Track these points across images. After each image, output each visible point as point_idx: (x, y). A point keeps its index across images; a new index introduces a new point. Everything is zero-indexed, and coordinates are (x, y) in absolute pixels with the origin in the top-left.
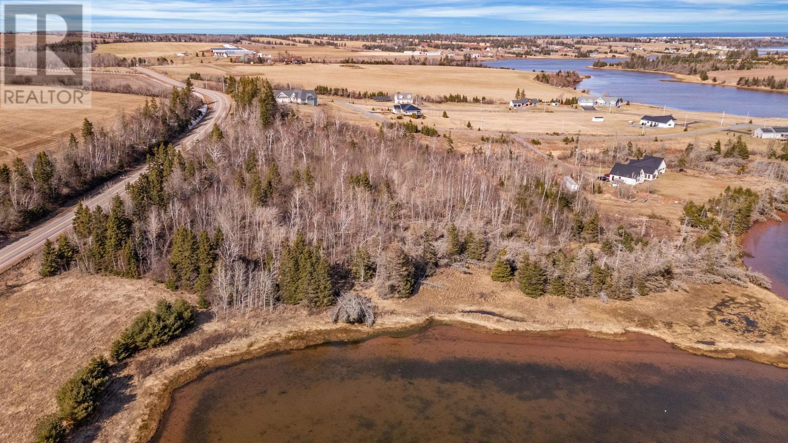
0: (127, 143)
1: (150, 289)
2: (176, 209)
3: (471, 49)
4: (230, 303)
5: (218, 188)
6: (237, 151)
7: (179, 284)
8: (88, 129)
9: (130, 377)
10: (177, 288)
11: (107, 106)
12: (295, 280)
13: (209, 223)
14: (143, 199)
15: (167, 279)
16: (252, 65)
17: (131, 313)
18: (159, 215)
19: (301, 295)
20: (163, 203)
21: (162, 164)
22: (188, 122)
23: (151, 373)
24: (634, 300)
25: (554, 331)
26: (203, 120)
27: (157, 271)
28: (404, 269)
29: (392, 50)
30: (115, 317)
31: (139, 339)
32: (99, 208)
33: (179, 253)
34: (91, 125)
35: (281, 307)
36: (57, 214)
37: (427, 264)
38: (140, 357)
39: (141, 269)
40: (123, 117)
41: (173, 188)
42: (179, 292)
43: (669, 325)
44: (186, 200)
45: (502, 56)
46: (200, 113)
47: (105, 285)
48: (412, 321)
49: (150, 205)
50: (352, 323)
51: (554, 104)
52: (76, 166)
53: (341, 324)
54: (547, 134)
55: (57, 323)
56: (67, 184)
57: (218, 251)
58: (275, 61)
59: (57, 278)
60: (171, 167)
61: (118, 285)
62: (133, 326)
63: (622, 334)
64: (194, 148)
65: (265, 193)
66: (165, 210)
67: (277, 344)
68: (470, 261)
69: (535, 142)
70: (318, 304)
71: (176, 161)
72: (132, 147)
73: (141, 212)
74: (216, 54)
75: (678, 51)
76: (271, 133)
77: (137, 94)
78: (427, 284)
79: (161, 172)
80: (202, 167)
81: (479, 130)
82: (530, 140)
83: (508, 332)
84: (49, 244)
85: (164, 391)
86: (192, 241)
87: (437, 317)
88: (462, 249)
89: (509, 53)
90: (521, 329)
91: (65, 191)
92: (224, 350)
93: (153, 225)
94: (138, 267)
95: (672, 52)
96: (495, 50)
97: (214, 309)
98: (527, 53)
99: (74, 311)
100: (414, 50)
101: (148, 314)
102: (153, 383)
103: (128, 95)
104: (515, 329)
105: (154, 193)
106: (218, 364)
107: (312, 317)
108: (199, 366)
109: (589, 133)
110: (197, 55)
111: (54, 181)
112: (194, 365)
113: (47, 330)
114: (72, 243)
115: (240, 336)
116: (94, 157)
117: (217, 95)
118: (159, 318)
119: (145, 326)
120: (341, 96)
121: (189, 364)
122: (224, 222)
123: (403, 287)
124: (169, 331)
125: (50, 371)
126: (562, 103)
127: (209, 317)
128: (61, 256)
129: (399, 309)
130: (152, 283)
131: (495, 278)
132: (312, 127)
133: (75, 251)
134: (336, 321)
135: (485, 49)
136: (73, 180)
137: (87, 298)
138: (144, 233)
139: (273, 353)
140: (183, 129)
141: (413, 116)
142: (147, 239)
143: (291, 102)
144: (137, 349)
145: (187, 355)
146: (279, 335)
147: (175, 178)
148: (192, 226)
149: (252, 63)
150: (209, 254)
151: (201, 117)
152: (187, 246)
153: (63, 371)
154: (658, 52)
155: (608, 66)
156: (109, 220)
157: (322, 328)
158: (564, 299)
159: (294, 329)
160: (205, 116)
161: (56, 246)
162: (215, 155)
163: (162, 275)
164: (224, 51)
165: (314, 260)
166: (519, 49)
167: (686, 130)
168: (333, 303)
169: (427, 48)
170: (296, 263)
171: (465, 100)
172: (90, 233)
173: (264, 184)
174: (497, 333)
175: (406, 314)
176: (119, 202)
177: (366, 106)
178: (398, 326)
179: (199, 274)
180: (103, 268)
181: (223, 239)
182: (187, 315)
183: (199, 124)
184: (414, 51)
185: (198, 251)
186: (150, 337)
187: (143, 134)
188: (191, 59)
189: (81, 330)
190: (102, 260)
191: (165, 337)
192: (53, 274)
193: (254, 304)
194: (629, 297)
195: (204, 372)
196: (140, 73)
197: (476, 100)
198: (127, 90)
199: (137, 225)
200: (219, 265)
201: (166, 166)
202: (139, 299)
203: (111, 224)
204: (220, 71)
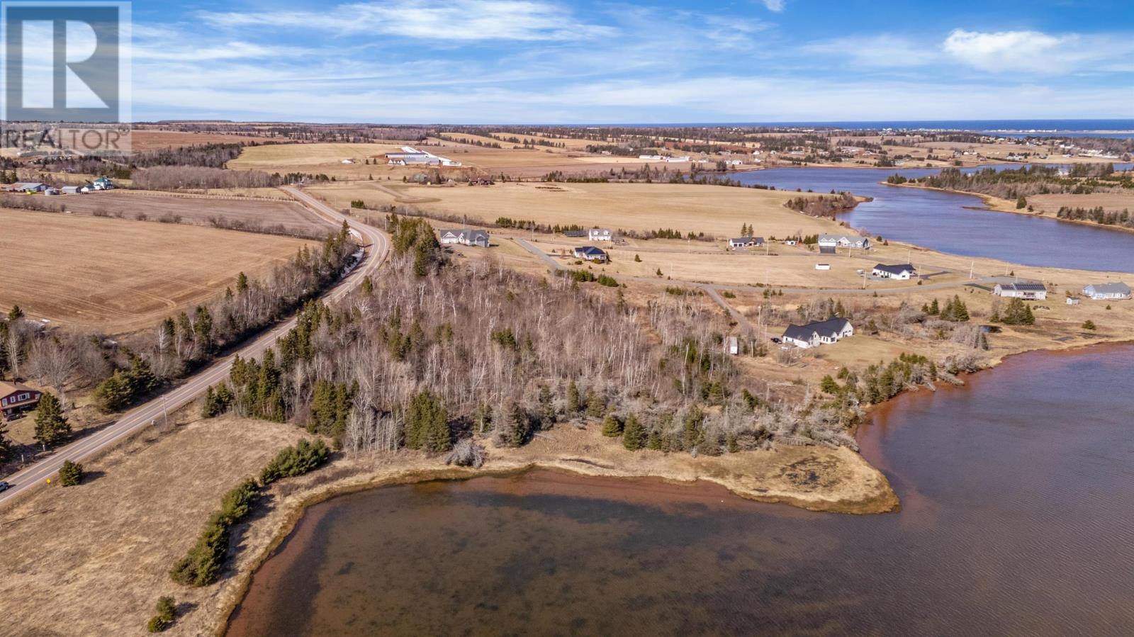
0: (279, 296)
1: (293, 432)
2: (320, 362)
3: (733, 152)
4: (360, 446)
5: (362, 343)
6: (386, 304)
7: (318, 428)
8: (243, 283)
9: (273, 496)
10: (316, 432)
11: (259, 251)
12: (417, 427)
13: (349, 377)
14: (291, 352)
15: (307, 425)
16: (429, 187)
17: (277, 449)
18: (304, 367)
19: (421, 441)
20: (308, 357)
21: (311, 319)
22: (341, 269)
23: (290, 494)
24: (722, 456)
25: (635, 477)
26: (356, 268)
27: (300, 416)
28: (515, 421)
29: (623, 153)
30: (263, 453)
31: (282, 468)
32: (253, 360)
33: (318, 401)
34: (245, 278)
35: (404, 450)
36: (213, 364)
37: (543, 418)
38: (282, 483)
39: (286, 414)
40: (276, 269)
41: (318, 343)
42: (318, 435)
43: (738, 476)
44: (330, 354)
45: (773, 163)
46: (355, 259)
47: (255, 427)
48: (514, 465)
49: (297, 357)
50: (462, 465)
51: (789, 243)
52: (231, 319)
53: (453, 466)
54: (749, 285)
55: (217, 454)
56: (222, 336)
57: (352, 401)
58: (458, 180)
59: (215, 419)
60: (318, 322)
61: (265, 427)
62: (278, 459)
63: (693, 482)
64: (343, 300)
65: (404, 348)
66: (310, 363)
67: (394, 479)
68: (589, 418)
69: (728, 295)
70: (437, 449)
71: (323, 316)
72: (282, 299)
73: (288, 365)
74: (391, 162)
75: (1026, 158)
76: (423, 285)
77: (290, 236)
78: (540, 436)
79: (309, 325)
80: (349, 320)
81: (669, 278)
82: (723, 292)
83: (595, 476)
84: (210, 390)
85: (300, 506)
86: (331, 391)
87: (539, 463)
88: (582, 407)
89: (785, 158)
90: (607, 475)
91: (221, 342)
92: (350, 481)
93: (299, 376)
94: (283, 413)
95: (1017, 158)
96: (765, 154)
97: (346, 450)
98: (809, 159)
99: (230, 446)
100: (653, 153)
101: (290, 448)
102: (292, 500)
103: (281, 237)
104: (601, 474)
105: (301, 347)
106: (344, 491)
107: (429, 460)
108: (328, 491)
109: (799, 285)
110: (367, 163)
111: (212, 334)
112: (325, 490)
113: (210, 459)
114: (229, 390)
115: (365, 471)
116: (247, 310)
117: (377, 234)
118: (298, 453)
119: (287, 458)
120: (528, 229)
121: (321, 490)
122: (360, 375)
123: (514, 437)
124: (307, 463)
125: (214, 488)
126: (800, 241)
127: (341, 456)
128: (219, 401)
129: (508, 456)
130: (295, 427)
131: (606, 433)
132: (469, 278)
133: (231, 397)
134: (449, 463)
135: (753, 152)
136: (228, 331)
137: (241, 437)
138: (290, 384)
139: (391, 485)
140: (335, 278)
141: (596, 261)
142: (292, 388)
143: (459, 243)
144: (280, 477)
145: (319, 483)
146: (398, 472)
147: (321, 334)
148: (333, 378)
149: (429, 183)
150: (344, 403)
151: (355, 263)
152: (327, 395)
153: (223, 489)
154: (997, 159)
155: (907, 183)
156: (261, 370)
157: (436, 468)
158: (660, 452)
159: (412, 468)
160: (360, 262)
161: (215, 392)
162: (363, 309)
163: (304, 421)
164: (402, 156)
165: (434, 410)
166: (801, 153)
167: (920, 283)
168: (449, 449)
169: (673, 150)
170: (419, 413)
171: (678, 236)
172: (244, 382)
173: (403, 340)
174: (586, 477)
175: (511, 460)
176: (270, 355)
177: (547, 245)
178: (503, 469)
179: (335, 420)
180: (254, 412)
181: (358, 390)
182: (322, 452)
183: (352, 272)
184: (653, 155)
185: (335, 400)
186: (291, 467)
187: (294, 286)
188: (360, 167)
189: (236, 461)
190: (253, 406)
191: (303, 469)
192: (212, 415)
193: (381, 447)
194: (718, 453)
195: (331, 496)
196: (295, 200)
197: (692, 237)
198: (280, 231)
199: (284, 376)
200: (352, 411)
201: (313, 321)
202: (283, 439)
203: (262, 374)
204: (388, 195)
